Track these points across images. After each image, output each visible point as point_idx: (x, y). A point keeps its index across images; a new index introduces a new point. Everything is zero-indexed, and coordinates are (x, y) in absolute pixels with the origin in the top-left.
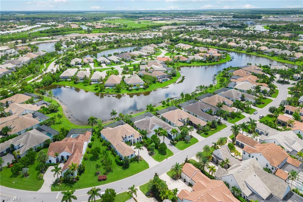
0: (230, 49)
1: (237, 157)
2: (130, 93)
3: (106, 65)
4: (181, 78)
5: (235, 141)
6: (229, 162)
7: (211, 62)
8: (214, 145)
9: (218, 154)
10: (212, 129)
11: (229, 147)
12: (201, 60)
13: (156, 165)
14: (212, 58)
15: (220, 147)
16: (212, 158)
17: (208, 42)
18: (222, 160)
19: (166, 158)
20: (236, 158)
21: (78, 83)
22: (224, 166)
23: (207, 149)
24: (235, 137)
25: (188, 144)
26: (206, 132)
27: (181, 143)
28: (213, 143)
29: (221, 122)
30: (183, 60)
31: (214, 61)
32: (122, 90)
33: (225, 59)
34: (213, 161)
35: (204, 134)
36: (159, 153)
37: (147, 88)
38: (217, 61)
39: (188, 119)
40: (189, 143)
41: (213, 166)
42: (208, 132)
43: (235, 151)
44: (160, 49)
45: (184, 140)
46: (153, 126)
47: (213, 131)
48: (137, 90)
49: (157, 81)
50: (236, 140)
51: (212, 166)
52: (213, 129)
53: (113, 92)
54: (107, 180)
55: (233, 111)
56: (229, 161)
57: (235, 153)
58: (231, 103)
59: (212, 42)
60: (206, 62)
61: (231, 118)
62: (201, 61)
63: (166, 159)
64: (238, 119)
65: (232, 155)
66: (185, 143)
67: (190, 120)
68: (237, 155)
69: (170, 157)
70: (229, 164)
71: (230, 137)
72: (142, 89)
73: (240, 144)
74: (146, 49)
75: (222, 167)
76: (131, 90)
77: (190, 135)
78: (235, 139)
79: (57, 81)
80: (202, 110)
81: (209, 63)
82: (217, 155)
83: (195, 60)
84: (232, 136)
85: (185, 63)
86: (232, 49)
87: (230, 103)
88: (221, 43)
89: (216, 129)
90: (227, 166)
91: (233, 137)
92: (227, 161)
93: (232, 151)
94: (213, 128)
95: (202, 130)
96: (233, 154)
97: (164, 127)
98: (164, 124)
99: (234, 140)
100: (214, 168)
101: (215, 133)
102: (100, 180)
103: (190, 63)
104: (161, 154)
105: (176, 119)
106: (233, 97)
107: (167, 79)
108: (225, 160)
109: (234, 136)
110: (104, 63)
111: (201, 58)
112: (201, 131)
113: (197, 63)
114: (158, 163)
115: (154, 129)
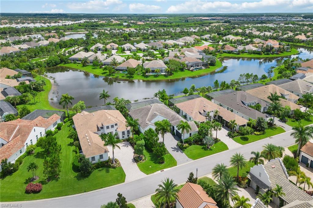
0: (298, 43)
1: (302, 186)
2: (145, 79)
3: (130, 52)
4: (222, 68)
5: (299, 156)
6: (284, 194)
7: (268, 54)
8: (254, 156)
9: (260, 174)
10: (256, 133)
11: (285, 164)
12: (254, 51)
13: (139, 178)
14: (270, 49)
15: (266, 162)
16: (247, 181)
17: (267, 35)
18: (268, 187)
19: (162, 169)
20: (299, 187)
21: (86, 66)
22: (269, 201)
23: (238, 160)
24: (300, 148)
25: (208, 151)
26: (245, 136)
27: (196, 149)
28: (252, 153)
29: (274, 123)
30: (229, 50)
31: (273, 53)
32: (135, 76)
33: (289, 52)
34: (248, 186)
35: (241, 138)
36: (151, 160)
37: (171, 75)
38: (277, 54)
39: (216, 112)
40: (211, 150)
41: (245, 198)
42: (247, 136)
43: (298, 174)
44: (203, 41)
45: (202, 144)
46: (154, 116)
47: (258, 135)
48: (156, 76)
49: (186, 69)
50: (302, 154)
51: (243, 197)
52: (258, 133)
53: (124, 77)
54: (41, 193)
55: (299, 109)
56: (283, 191)
57: (298, 178)
58: (295, 97)
59: (273, 36)
60: (262, 54)
61: (293, 120)
62: (254, 53)
63: (159, 171)
64: (306, 122)
65: (291, 181)
66: (203, 148)
67: (220, 115)
68: (303, 182)
69: (169, 169)
70: (283, 198)
71: (289, 148)
72: (163, 76)
73: (309, 162)
74: (185, 39)
75: (266, 203)
76: (147, 77)
77: (214, 136)
78: (300, 151)
79: (65, 63)
80: (242, 102)
81: (265, 54)
82: (257, 176)
83: (245, 51)
84: (293, 147)
85: (231, 54)
86: (300, 43)
87: (293, 98)
88: (286, 36)
89: (263, 134)
90: (278, 202)
91: (295, 149)
92: (279, 190)
93: (291, 172)
94: (259, 131)
95: (237, 132)
96: (294, 178)
97: (173, 120)
98: (173, 115)
99: (296, 153)
100: (247, 202)
101: (260, 139)
102: (27, 192)
103: (238, 54)
104: (154, 163)
105: (196, 111)
106: (300, 91)
107: (201, 68)
108: (274, 188)
109: (298, 147)
110: (129, 50)
111: (254, 49)
112: (236, 134)
113: (248, 54)
114: (143, 175)
115: (154, 121)
